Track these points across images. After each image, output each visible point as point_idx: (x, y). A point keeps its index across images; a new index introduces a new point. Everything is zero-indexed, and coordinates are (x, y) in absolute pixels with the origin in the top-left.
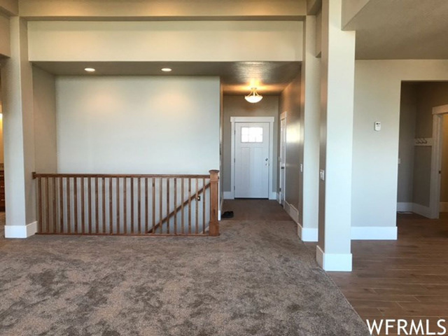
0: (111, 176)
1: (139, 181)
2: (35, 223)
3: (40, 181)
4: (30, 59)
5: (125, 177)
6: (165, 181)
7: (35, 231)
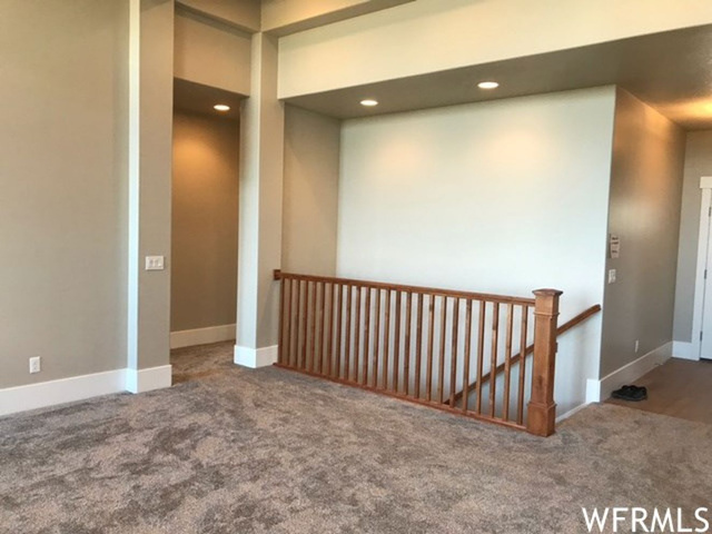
0: (370, 285)
1: (410, 298)
2: (275, 347)
3: (283, 283)
4: (279, 97)
5: (389, 288)
6: (451, 301)
7: (275, 359)
